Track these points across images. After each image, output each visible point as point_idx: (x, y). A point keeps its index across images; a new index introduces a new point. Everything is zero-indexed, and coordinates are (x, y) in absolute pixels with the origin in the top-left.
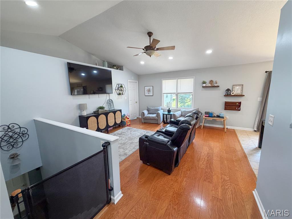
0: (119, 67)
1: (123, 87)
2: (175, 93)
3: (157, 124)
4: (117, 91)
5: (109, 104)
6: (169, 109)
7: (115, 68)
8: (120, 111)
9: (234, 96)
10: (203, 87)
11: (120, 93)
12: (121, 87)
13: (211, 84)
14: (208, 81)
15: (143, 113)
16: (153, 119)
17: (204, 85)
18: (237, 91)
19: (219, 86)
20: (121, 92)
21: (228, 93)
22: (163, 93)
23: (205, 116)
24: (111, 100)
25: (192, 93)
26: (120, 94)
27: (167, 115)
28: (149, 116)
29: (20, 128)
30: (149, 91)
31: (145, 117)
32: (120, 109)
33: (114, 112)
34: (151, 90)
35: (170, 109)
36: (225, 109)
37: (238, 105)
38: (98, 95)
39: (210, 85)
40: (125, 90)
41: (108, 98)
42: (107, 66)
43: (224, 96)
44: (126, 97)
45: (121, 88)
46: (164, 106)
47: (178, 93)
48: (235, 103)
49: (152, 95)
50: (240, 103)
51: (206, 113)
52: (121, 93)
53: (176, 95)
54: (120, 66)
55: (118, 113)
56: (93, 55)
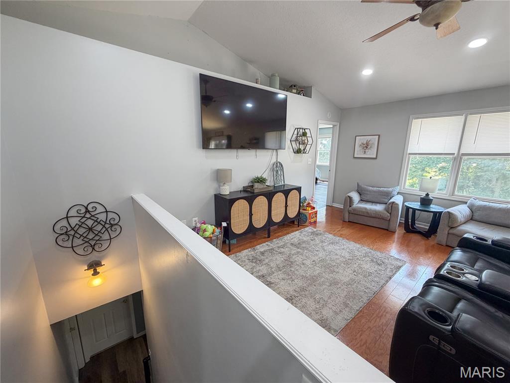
0: (303, 90)
1: (308, 135)
2: (453, 154)
3: (387, 230)
4: (294, 143)
5: (275, 173)
6: (427, 195)
7: (294, 91)
8: (299, 189)
11: (300, 149)
12: (304, 134)
15: (350, 198)
16: (376, 216)
20: (302, 147)
22: (410, 154)
24: (279, 163)
26: (298, 151)
27: (414, 210)
28: (366, 209)
29: (107, 212)
30: (366, 146)
31: (354, 210)
32: (298, 185)
33: (286, 193)
34: (373, 144)
35: (430, 197)
38: (255, 150)
40: (310, 142)
41: (274, 160)
42: (278, 86)
44: (310, 160)
45: (304, 138)
46: (406, 187)
47: (464, 154)
49: (375, 157)
52: (302, 149)
53: (455, 158)
54: (304, 87)
55: (293, 195)
56: (251, 62)
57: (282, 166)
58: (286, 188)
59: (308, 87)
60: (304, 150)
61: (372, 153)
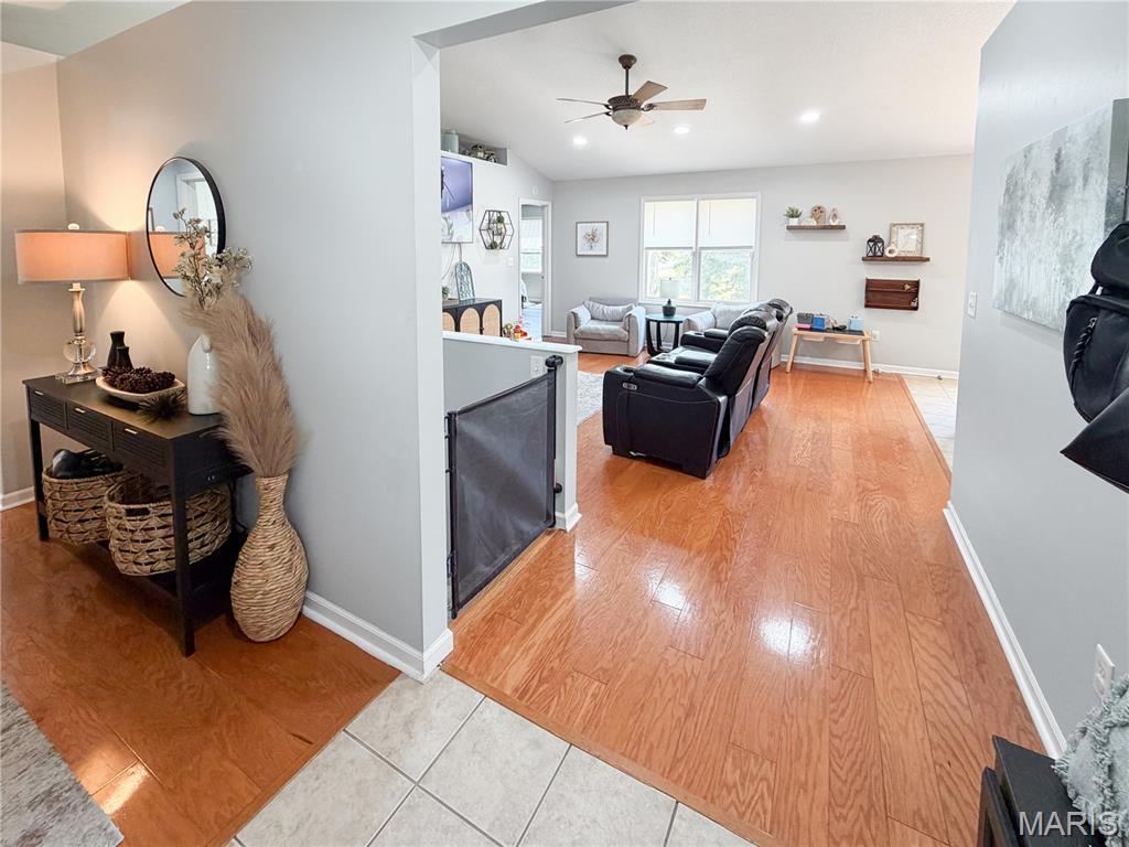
0: (494, 154)
1: (506, 221)
2: (691, 248)
3: (627, 356)
4: (484, 233)
5: (459, 280)
6: (669, 302)
7: (481, 154)
8: (498, 304)
9: (896, 259)
10: (789, 228)
11: (495, 243)
12: (500, 220)
13: (817, 219)
14: (806, 210)
15: (575, 315)
16: (613, 339)
17: (794, 222)
18: (904, 243)
19: (843, 227)
20: (498, 240)
21: (876, 250)
22: (647, 248)
23: (799, 329)
24: (465, 264)
25: (751, 247)
26: (493, 246)
27: (659, 322)
28: (597, 329)
30: (592, 238)
31: (582, 332)
32: (498, 298)
33: (481, 308)
34: (601, 234)
35: (673, 305)
36: (867, 306)
37: (908, 292)
39: (814, 223)
40: (509, 232)
41: (456, 260)
42: (457, 149)
43: (863, 259)
44: (511, 259)
45: (500, 226)
46: (648, 295)
47: (702, 248)
48: (901, 284)
49: (605, 253)
50: (916, 284)
51: (801, 318)
52: (498, 242)
53: (694, 254)
54: (495, 149)
55: (491, 311)
57: (468, 268)
58: (477, 302)
59: (501, 149)
60: (501, 243)
61: (600, 249)
